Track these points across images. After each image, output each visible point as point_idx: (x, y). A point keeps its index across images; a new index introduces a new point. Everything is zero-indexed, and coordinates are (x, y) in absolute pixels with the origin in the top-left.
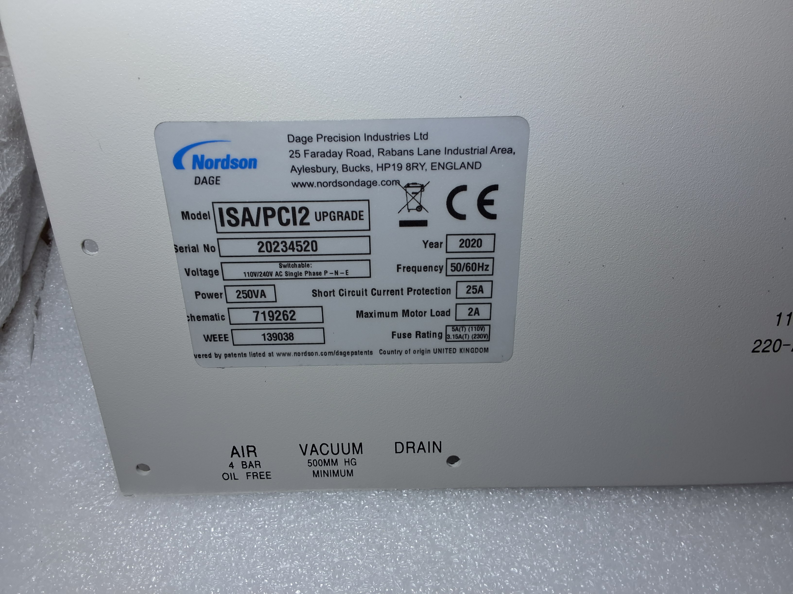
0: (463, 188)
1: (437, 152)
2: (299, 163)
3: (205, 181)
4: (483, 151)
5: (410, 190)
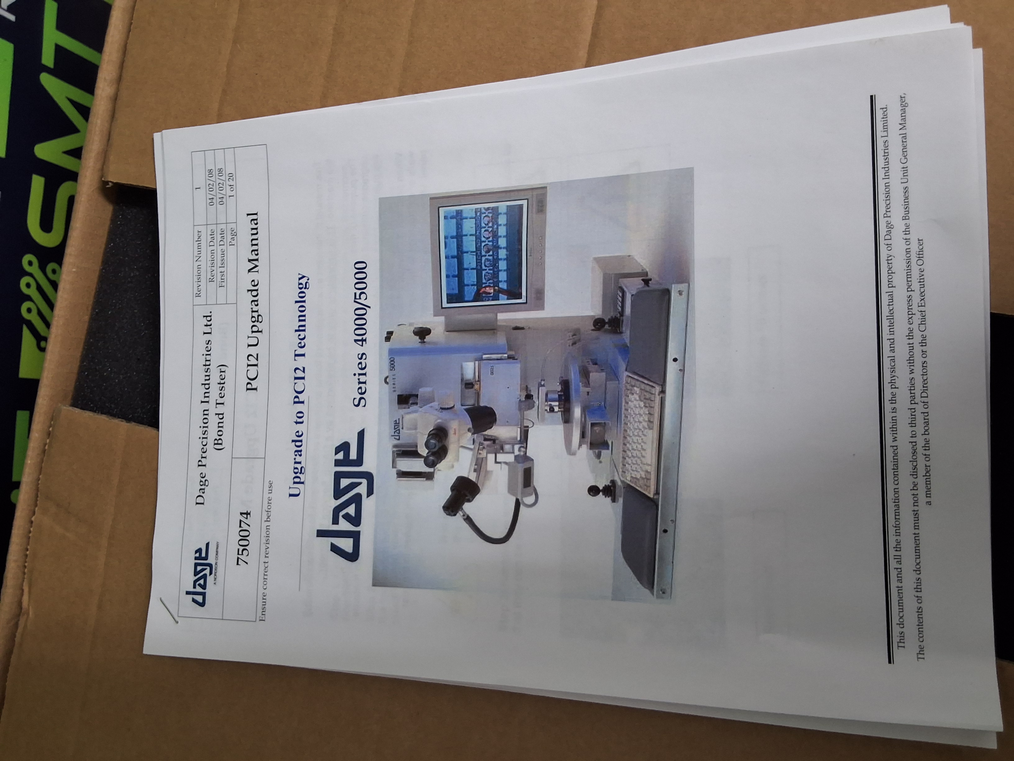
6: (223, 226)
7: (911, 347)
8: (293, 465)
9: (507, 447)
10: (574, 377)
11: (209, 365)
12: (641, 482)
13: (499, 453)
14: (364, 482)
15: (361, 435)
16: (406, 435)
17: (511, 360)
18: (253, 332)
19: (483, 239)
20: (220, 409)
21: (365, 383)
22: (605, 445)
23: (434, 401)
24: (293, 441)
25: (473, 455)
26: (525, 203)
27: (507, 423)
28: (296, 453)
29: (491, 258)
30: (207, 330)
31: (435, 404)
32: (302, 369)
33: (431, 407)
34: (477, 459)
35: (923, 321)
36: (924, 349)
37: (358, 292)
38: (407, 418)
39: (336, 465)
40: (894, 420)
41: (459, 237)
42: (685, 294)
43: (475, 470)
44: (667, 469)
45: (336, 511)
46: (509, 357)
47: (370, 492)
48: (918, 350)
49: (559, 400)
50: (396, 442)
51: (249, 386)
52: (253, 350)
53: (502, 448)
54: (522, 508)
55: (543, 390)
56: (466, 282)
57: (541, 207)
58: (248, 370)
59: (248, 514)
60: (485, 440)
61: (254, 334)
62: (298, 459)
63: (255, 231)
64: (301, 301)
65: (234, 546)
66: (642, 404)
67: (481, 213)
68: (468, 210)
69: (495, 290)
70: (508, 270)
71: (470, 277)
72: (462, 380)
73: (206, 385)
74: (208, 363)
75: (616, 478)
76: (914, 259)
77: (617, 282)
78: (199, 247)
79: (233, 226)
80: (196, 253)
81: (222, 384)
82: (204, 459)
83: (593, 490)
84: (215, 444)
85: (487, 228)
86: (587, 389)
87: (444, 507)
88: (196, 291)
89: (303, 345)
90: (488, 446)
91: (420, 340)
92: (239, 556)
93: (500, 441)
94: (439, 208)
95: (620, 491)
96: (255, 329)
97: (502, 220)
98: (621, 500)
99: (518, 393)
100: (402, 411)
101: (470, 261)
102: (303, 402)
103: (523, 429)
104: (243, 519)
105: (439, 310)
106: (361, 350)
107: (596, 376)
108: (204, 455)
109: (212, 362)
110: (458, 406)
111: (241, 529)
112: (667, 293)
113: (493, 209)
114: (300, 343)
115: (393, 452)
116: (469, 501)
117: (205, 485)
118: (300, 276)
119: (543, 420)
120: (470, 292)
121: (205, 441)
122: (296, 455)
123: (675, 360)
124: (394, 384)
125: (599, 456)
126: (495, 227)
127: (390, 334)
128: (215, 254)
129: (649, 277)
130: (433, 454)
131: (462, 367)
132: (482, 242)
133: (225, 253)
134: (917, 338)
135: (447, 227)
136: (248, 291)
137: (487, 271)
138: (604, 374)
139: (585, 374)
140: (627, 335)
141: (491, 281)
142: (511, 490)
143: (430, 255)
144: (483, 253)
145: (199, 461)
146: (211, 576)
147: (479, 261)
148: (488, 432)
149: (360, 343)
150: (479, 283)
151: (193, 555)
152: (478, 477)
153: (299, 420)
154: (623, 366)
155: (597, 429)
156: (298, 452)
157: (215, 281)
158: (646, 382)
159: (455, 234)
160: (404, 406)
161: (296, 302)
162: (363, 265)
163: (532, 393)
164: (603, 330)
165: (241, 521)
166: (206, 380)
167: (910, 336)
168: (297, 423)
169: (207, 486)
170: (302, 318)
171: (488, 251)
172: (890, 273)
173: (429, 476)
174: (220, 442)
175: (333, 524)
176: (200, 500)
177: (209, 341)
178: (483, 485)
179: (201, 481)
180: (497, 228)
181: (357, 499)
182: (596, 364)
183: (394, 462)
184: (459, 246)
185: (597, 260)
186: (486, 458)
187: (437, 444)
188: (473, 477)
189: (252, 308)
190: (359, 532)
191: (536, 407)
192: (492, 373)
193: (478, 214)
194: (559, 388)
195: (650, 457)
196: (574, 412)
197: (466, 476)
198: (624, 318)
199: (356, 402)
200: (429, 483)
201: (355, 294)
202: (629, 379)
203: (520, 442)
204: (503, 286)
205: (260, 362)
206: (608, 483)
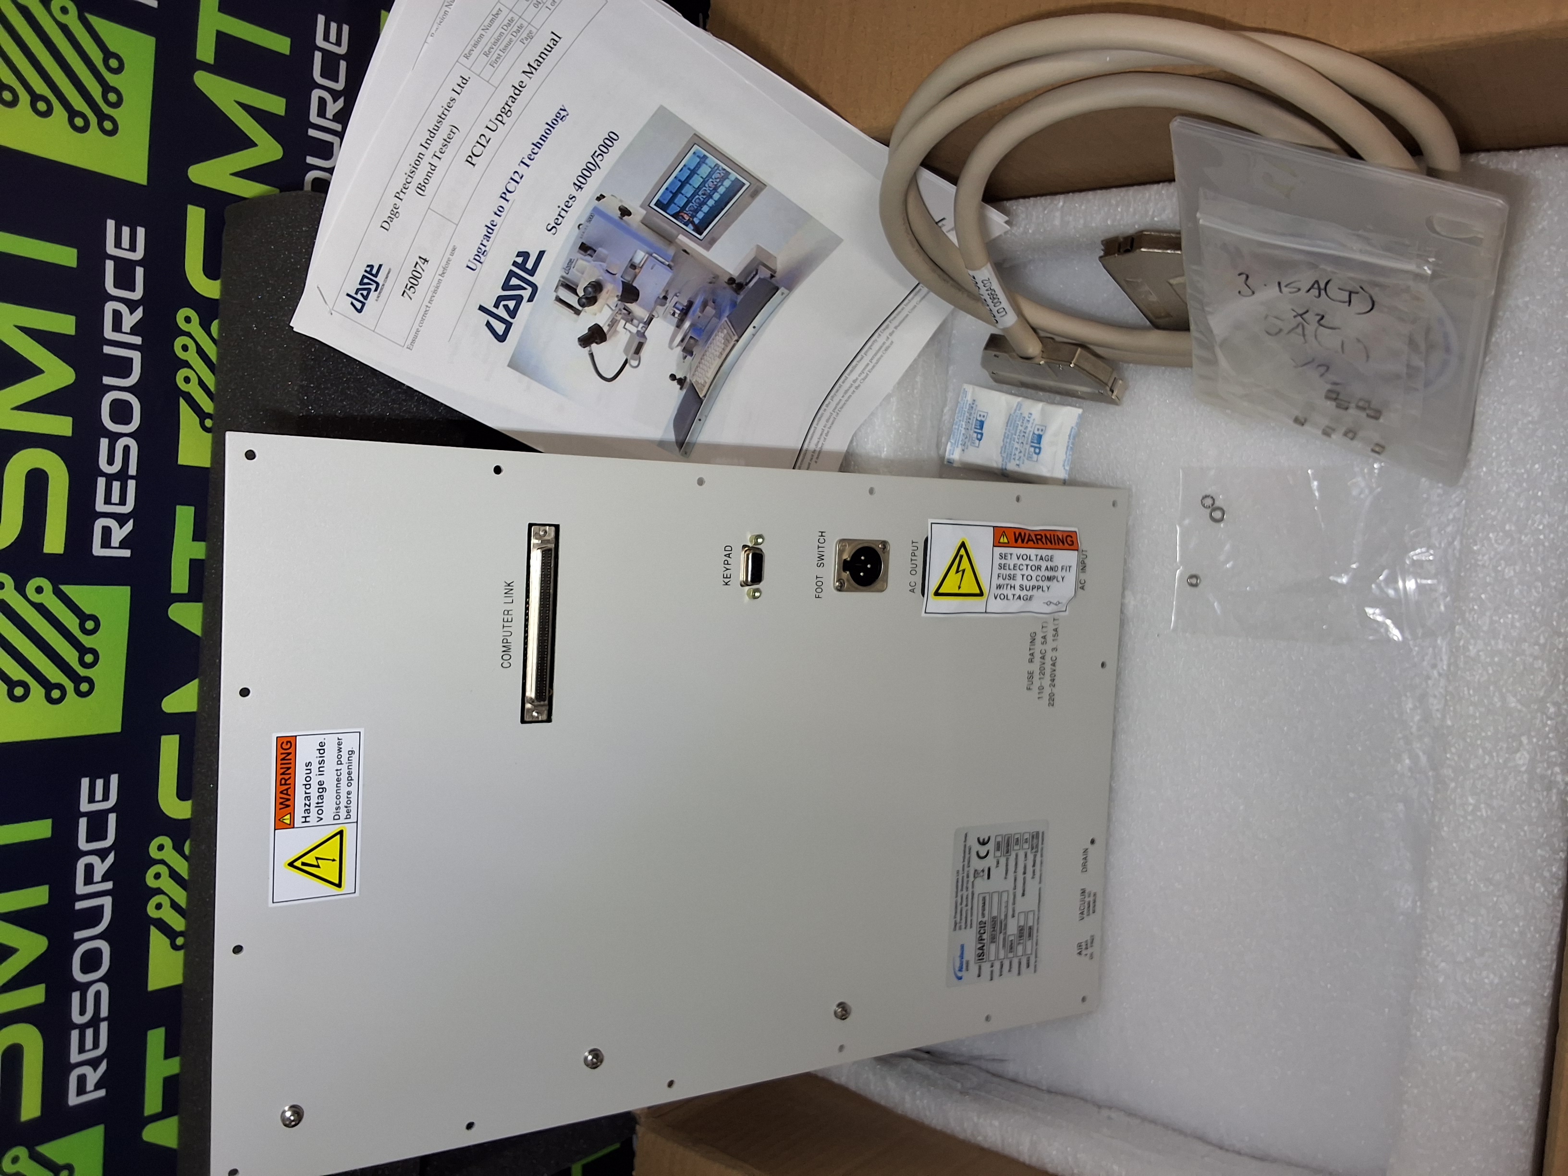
0: (978, 853)
1: (964, 866)
2: (963, 927)
3: (967, 966)
4: (965, 846)
5: (976, 876)
6: (525, 24)
7: (851, 387)
8: (478, 245)
9: (635, 322)
10: (698, 303)
11: (444, 119)
12: (700, 386)
13: (629, 322)
14: (530, 289)
15: (541, 254)
16: (574, 274)
17: (668, 268)
18: (497, 119)
19: (706, 185)
20: (435, 161)
21: (563, 217)
22: (691, 354)
23: (604, 262)
24: (486, 226)
25: (612, 314)
26: (747, 184)
27: (643, 306)
28: (485, 237)
29: (702, 199)
30: (458, 89)
31: (604, 265)
32: (521, 176)
33: (601, 265)
34: (613, 319)
35: (864, 379)
36: (855, 390)
37: (599, 152)
38: (580, 262)
39: (513, 265)
40: (822, 414)
41: (693, 172)
42: (784, 296)
43: (609, 325)
44: (715, 386)
45: (500, 299)
46: (669, 266)
47: (530, 300)
48: (853, 389)
49: (682, 310)
50: (565, 275)
51: (469, 159)
52: (488, 133)
53: (632, 320)
54: (627, 365)
55: (675, 299)
56: (676, 201)
57: (755, 194)
58: (475, 146)
59: (426, 260)
60: (624, 309)
61: (497, 122)
62: (485, 242)
63: (549, 49)
64: (551, 126)
65: (404, 280)
66: (723, 341)
67: (718, 169)
68: (712, 160)
69: (689, 220)
70: (706, 214)
71: (681, 201)
72: (631, 260)
73: (432, 133)
74: (443, 116)
75: (688, 377)
76: (883, 349)
77: (758, 265)
78: (492, 21)
79: (534, 31)
80: (486, 23)
81: (447, 142)
82: (403, 194)
83: (673, 377)
84: (418, 187)
85: (714, 181)
86: (700, 314)
87: (579, 338)
88: (466, 52)
89: (532, 158)
90: (624, 314)
91: (620, 216)
92: (406, 290)
93: (633, 316)
94: (695, 144)
95: (687, 385)
96: (500, 118)
97: (727, 183)
98: (684, 391)
99: (661, 291)
100: (580, 256)
101: (688, 191)
102: (507, 201)
103: (651, 316)
104: (419, 262)
105: (646, 205)
106: (574, 193)
107: (710, 310)
108: (404, 190)
109: (447, 118)
110: (618, 276)
111: (415, 269)
112: (777, 289)
113: (727, 172)
114: (530, 155)
115: (560, 280)
116: (597, 343)
117: (395, 215)
118: (563, 108)
119: (665, 318)
120: (674, 209)
121: (409, 180)
122: (484, 239)
123: (754, 327)
124: (584, 233)
125: (685, 358)
126: (720, 184)
127: (602, 196)
128: (503, 38)
129: (775, 275)
130: (587, 298)
131: (636, 252)
132: (705, 186)
133: (512, 43)
134: (856, 384)
135: (691, 159)
136: (513, 86)
137: (693, 205)
138: (714, 312)
139: (705, 304)
140: (740, 297)
141: (691, 213)
142: (626, 351)
143: (667, 167)
144: (700, 193)
145: (398, 193)
146: (375, 292)
147: (693, 195)
148: (628, 305)
149: (577, 188)
150: (683, 208)
151: (364, 268)
152: (609, 331)
153: (498, 213)
154: (727, 313)
155: (692, 341)
156: (487, 237)
157: (489, 57)
158: (733, 330)
159: (692, 168)
160: (583, 252)
161: (547, 124)
162: (615, 137)
163: (668, 297)
164: (731, 286)
165: (417, 263)
166: (434, 129)
167: (854, 381)
168: (496, 214)
169: (397, 218)
170: (544, 138)
171: (703, 194)
172: (870, 348)
173: (578, 312)
174: (423, 188)
175: (494, 306)
176: (385, 225)
177: (454, 99)
178: (610, 337)
179: (392, 210)
180: (720, 186)
181: (519, 299)
182: (714, 303)
183: (557, 287)
184: (689, 177)
185: (758, 247)
186: (619, 321)
187: (592, 293)
188: (606, 329)
189: (507, 101)
190: (511, 324)
191: (665, 307)
192: (652, 268)
193: (716, 168)
194: (685, 304)
195: (711, 375)
196: (685, 323)
197: (601, 326)
198: (746, 287)
199: (549, 228)
200: (575, 316)
201: (596, 152)
202: (725, 323)
203: (645, 323)
204: (696, 221)
205: (488, 146)
206: (682, 377)
